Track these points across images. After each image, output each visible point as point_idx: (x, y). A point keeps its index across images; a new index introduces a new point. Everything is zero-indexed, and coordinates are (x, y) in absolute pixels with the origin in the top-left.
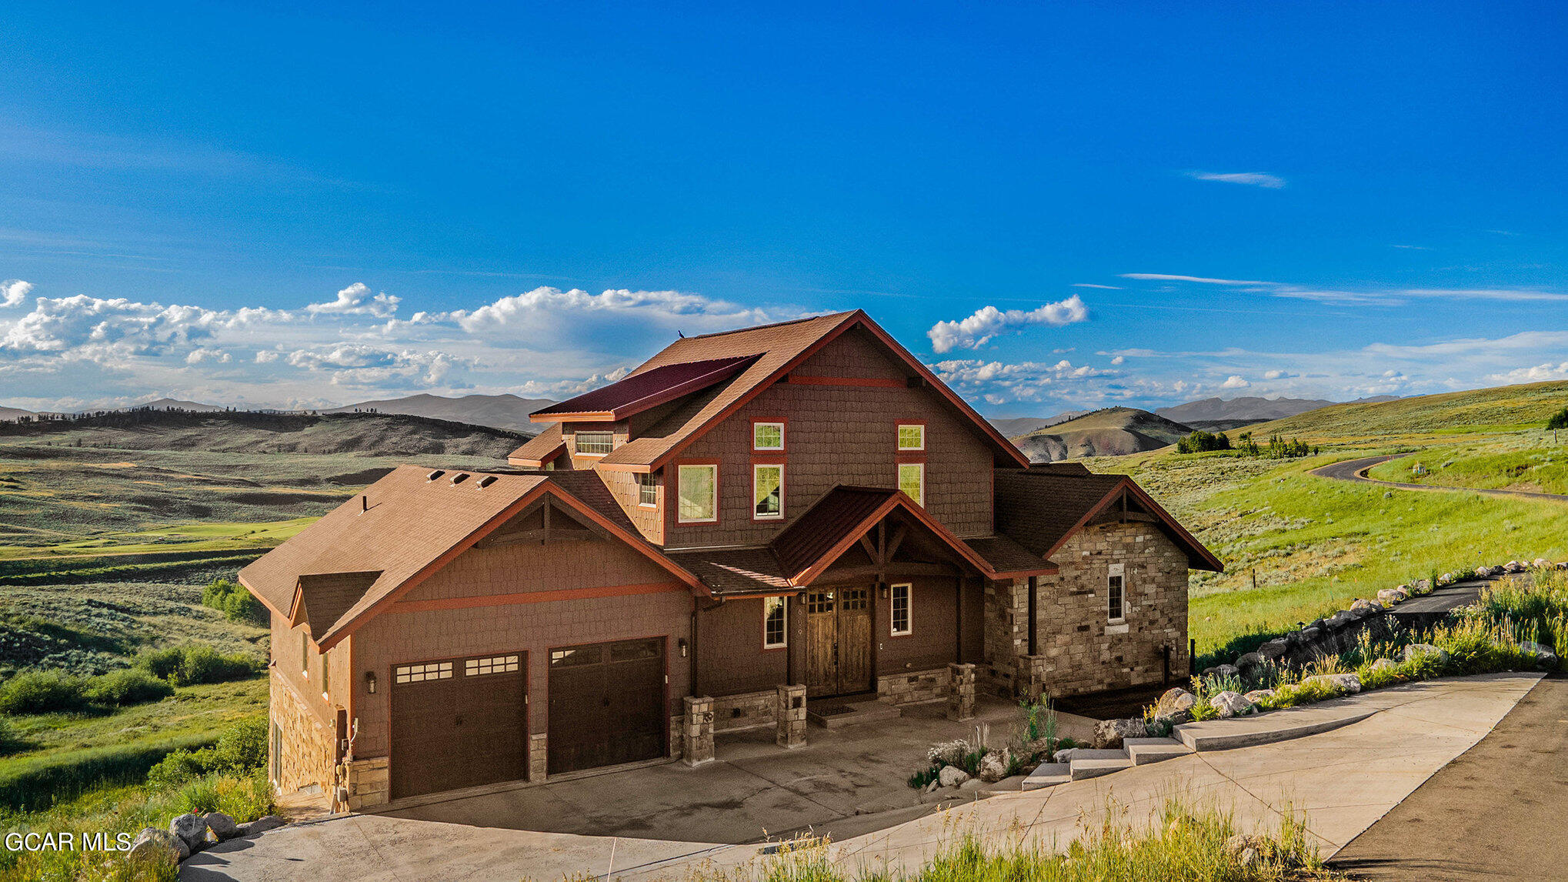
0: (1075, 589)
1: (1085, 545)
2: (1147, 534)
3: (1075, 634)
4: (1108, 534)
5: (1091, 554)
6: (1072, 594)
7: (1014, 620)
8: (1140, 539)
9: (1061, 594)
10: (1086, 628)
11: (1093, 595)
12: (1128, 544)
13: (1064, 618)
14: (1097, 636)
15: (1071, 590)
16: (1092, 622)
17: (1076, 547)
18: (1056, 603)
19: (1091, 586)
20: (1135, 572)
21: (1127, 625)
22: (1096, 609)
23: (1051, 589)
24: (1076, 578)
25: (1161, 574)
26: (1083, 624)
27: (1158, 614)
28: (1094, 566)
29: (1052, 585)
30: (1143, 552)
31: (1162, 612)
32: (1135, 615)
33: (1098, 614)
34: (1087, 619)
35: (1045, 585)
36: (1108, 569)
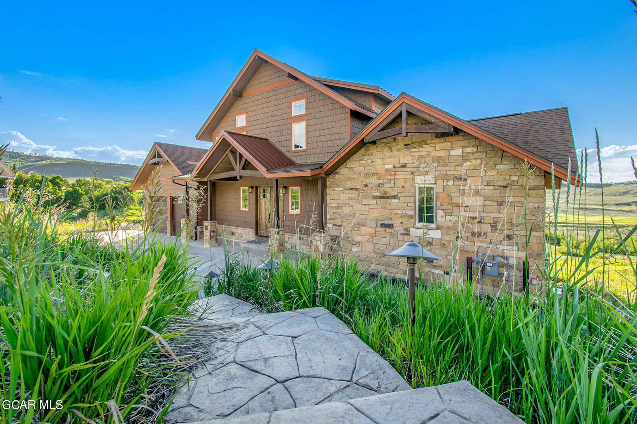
0: (379, 194)
1: (388, 160)
2: (469, 147)
3: (379, 229)
4: (413, 150)
5: (394, 167)
6: (375, 198)
7: (327, 210)
8: (458, 152)
9: (367, 197)
10: (390, 226)
11: (397, 201)
12: (439, 158)
13: (367, 215)
14: (402, 234)
15: (373, 194)
16: (396, 222)
17: (379, 161)
18: (360, 203)
19: (396, 193)
20: (451, 183)
21: (439, 231)
22: (399, 212)
23: (356, 192)
24: (379, 185)
25: (492, 187)
26: (386, 222)
27: (486, 228)
28: (396, 177)
29: (357, 189)
30: (461, 165)
31: (494, 227)
32: (451, 224)
33: (402, 217)
34: (390, 219)
35: (351, 189)
36: (413, 179)
